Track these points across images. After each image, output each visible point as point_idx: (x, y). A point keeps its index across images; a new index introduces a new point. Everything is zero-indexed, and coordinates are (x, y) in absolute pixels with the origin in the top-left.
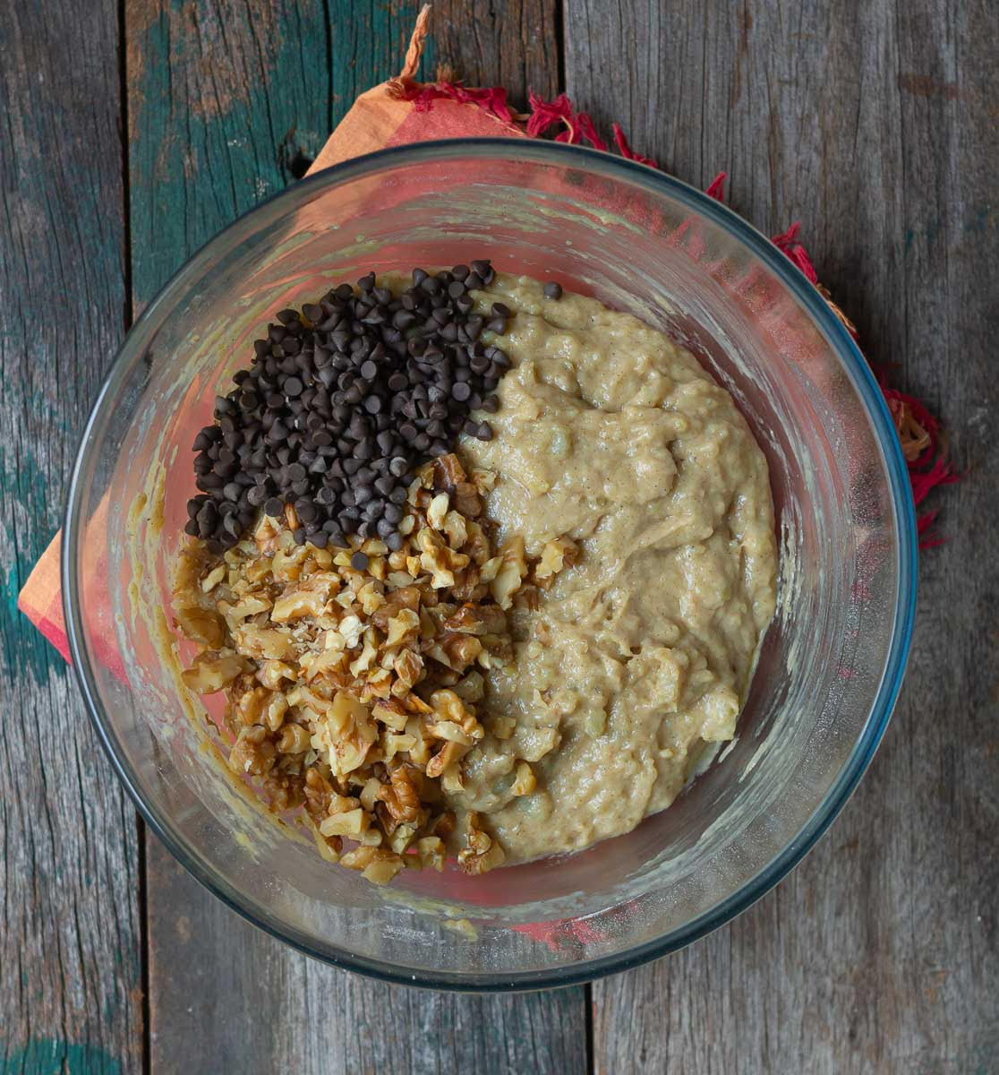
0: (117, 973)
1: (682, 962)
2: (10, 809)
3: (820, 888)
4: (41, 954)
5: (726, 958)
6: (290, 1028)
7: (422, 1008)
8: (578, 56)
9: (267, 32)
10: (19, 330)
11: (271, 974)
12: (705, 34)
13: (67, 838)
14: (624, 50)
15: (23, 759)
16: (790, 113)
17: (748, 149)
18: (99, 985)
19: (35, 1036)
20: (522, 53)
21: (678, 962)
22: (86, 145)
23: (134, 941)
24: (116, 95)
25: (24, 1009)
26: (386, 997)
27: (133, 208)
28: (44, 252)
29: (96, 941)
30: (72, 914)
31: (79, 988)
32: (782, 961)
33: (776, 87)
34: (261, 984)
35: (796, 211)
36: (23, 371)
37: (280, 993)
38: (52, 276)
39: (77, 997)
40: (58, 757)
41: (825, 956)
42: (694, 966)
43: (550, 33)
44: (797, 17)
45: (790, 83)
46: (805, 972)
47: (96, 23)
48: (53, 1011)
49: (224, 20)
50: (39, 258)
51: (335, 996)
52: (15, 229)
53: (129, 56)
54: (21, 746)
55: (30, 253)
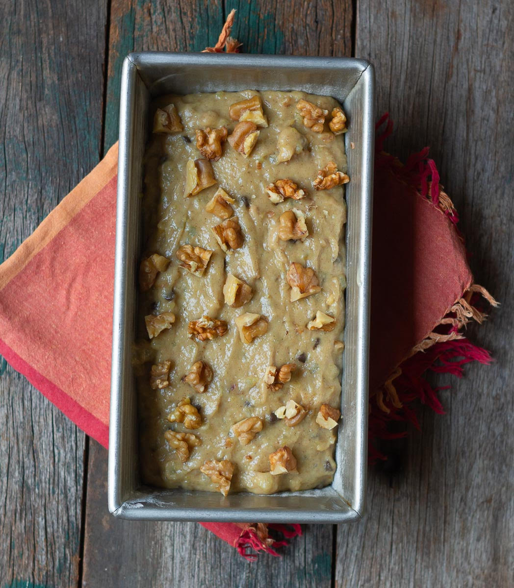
0: (66, 545)
1: (388, 561)
2: (13, 447)
3: (469, 525)
4: (23, 531)
5: (413, 561)
6: (162, 584)
7: (238, 577)
8: (363, 48)
9: (190, 22)
10: (38, 178)
11: (154, 552)
12: (435, 41)
13: (43, 467)
14: (389, 46)
15: (22, 420)
16: (479, 88)
17: (455, 107)
18: (55, 552)
19: (17, 579)
20: (332, 45)
21: (385, 561)
22: (83, 78)
23: (77, 528)
24: (103, 51)
25: (11, 563)
26: (218, 570)
27: (107, 115)
28: (56, 136)
29: (55, 527)
30: (43, 509)
31: (44, 552)
32: (445, 564)
33: (472, 74)
34: (147, 557)
35: (479, 143)
36: (39, 202)
37: (158, 563)
38: (59, 149)
39: (42, 558)
40: (42, 420)
41: (469, 564)
42: (395, 564)
43: (348, 34)
44: (487, 35)
45: (480, 72)
46: (457, 572)
47: (94, 11)
48: (27, 566)
49: (166, 15)
50: (52, 138)
51: (189, 567)
52: (40, 122)
53: (112, 31)
54: (21, 413)
55: (48, 136)
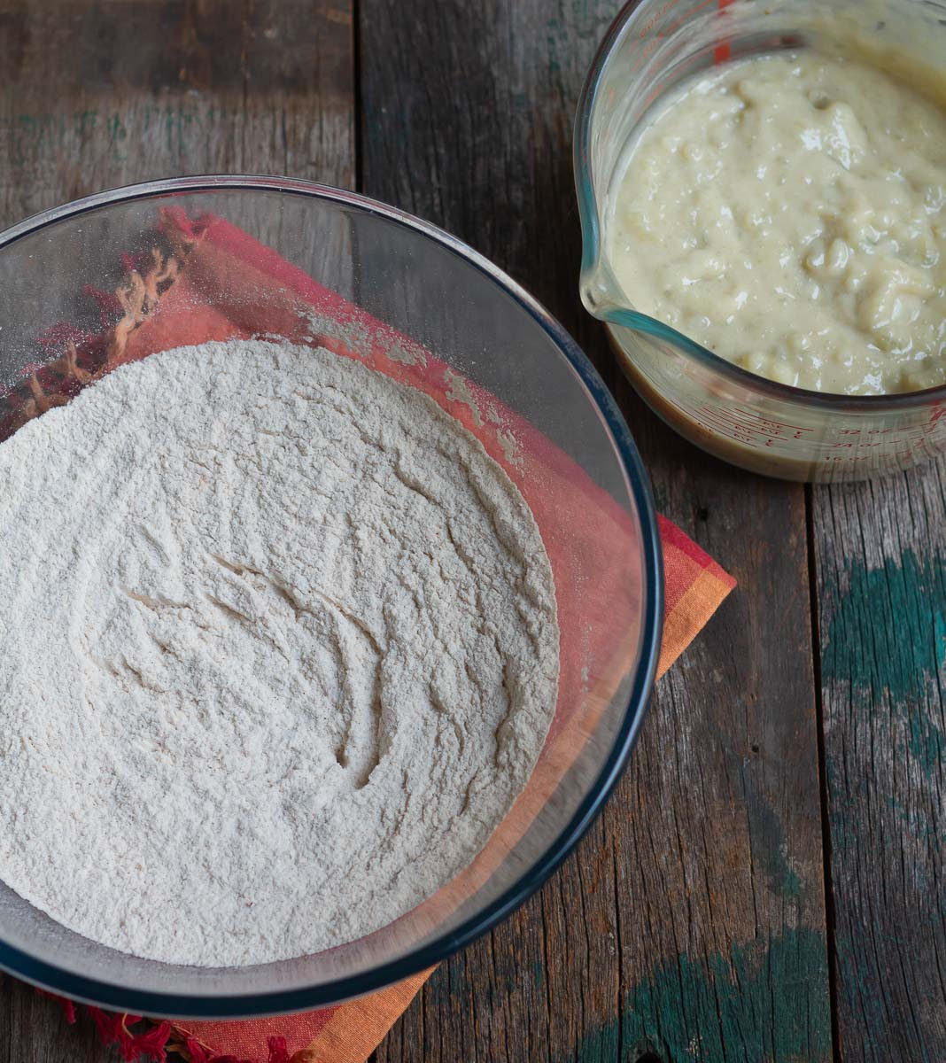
15: (924, 479)
28: (920, 983)
36: (938, 861)
38: (911, 958)
54: (927, 491)
55: (935, 982)
